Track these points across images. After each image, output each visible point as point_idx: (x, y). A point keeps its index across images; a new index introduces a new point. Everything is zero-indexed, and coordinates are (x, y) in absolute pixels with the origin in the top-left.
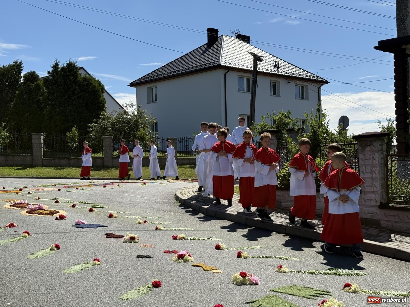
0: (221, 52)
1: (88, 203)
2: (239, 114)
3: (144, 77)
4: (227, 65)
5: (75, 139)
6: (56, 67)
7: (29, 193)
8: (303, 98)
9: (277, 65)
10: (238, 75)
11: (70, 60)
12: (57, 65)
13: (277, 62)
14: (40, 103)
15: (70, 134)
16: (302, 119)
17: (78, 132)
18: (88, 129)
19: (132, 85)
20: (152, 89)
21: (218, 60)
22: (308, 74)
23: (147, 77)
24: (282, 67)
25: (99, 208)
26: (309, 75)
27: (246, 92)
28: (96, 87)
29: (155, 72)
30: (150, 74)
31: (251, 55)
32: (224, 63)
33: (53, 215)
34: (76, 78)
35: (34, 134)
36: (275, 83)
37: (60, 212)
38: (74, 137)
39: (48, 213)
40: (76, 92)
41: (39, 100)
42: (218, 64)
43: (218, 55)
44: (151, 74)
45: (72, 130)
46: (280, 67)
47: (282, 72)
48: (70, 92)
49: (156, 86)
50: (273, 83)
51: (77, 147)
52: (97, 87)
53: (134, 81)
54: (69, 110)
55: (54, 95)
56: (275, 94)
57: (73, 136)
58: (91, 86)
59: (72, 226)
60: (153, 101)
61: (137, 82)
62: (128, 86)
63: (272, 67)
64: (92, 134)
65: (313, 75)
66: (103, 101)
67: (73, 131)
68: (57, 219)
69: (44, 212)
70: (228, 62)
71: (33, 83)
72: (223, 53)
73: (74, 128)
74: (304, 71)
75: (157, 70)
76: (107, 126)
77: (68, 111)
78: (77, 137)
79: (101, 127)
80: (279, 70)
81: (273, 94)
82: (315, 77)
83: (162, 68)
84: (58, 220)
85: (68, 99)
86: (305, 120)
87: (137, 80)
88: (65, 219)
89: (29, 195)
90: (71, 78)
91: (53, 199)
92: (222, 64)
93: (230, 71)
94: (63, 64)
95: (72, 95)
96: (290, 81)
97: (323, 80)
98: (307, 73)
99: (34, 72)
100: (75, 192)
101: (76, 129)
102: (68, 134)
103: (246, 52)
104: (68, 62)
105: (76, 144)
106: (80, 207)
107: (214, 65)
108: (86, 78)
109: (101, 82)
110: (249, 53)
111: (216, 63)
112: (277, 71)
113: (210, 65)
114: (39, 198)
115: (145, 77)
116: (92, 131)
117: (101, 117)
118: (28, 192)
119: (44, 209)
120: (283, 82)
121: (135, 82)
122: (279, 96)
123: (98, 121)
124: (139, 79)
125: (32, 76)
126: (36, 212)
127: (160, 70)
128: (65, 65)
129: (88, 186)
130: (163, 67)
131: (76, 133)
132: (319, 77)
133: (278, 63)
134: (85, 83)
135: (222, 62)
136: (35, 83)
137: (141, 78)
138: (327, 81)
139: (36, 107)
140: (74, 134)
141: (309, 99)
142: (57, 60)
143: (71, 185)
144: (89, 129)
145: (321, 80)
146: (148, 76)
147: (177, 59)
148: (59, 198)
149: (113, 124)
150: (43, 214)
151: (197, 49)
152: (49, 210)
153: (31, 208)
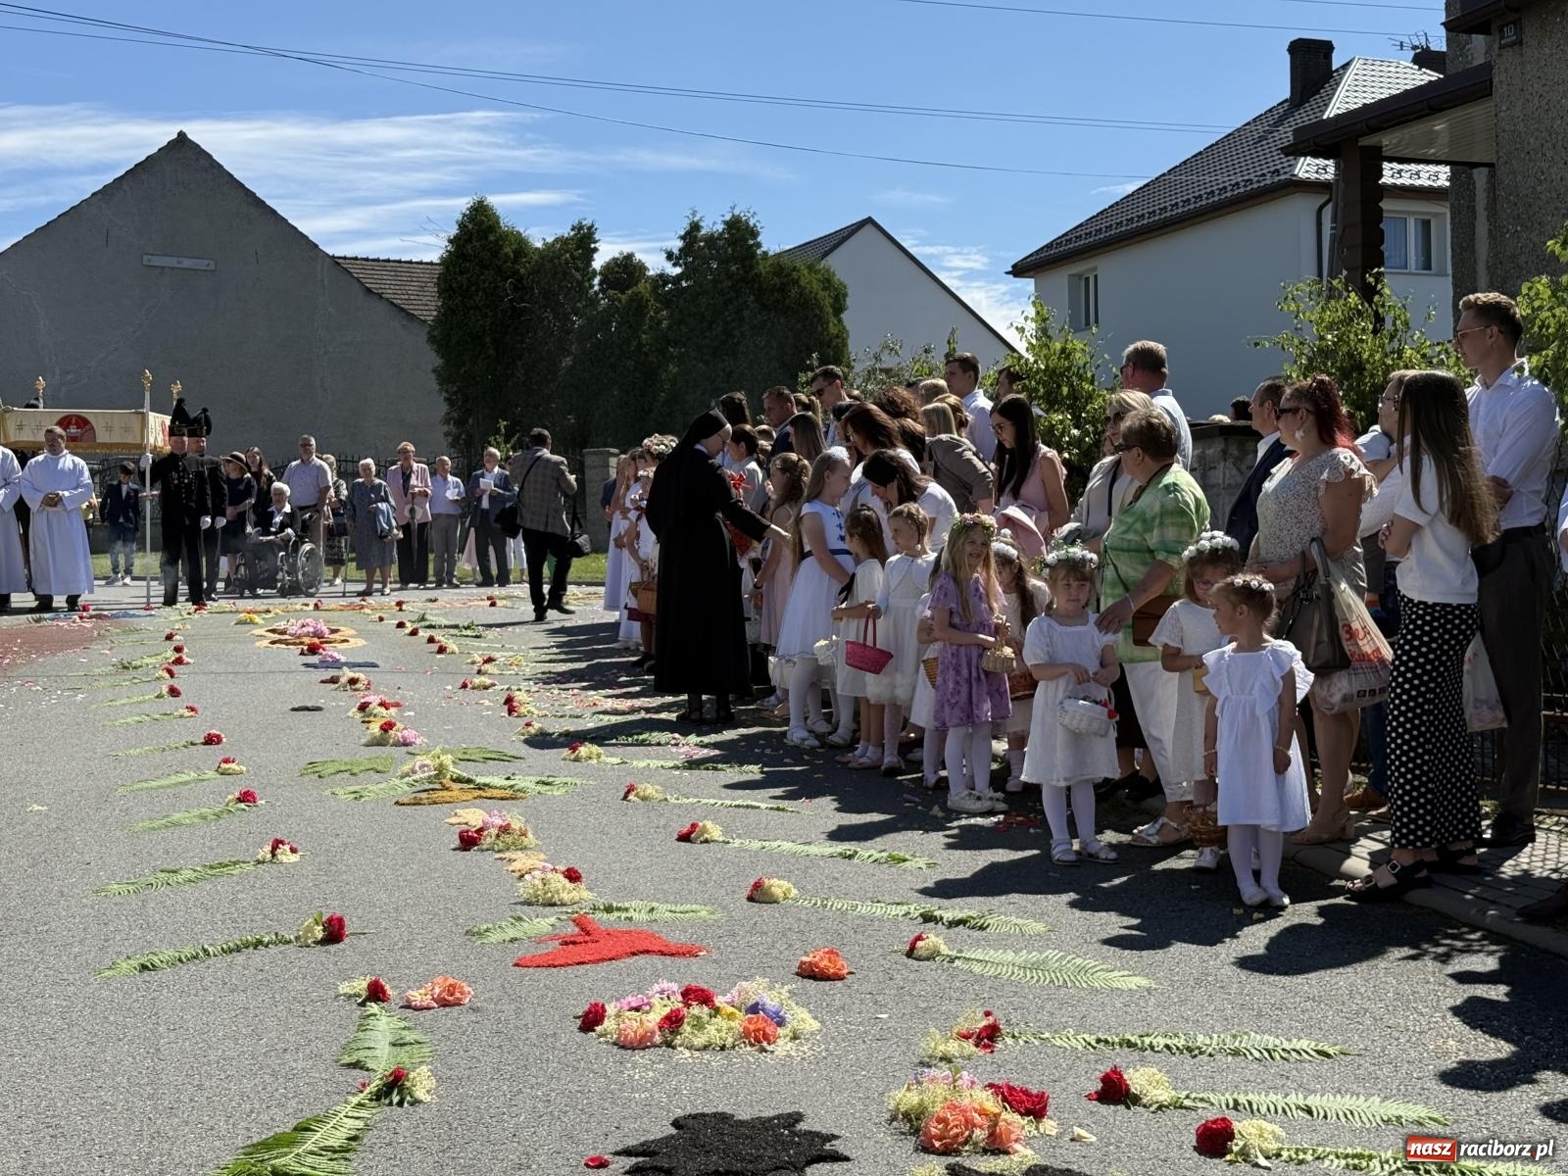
3: (1057, 242)
6: (692, 233)
11: (733, 208)
12: (695, 227)
14: (645, 353)
19: (1019, 270)
20: (1087, 279)
23: (1067, 238)
27: (1413, 270)
28: (811, 292)
29: (1100, 217)
30: (1079, 227)
32: (1314, 169)
34: (751, 267)
35: (589, 453)
40: (746, 313)
41: (640, 345)
42: (1286, 176)
44: (1082, 229)
48: (730, 315)
49: (1095, 269)
52: (817, 294)
53: (1026, 255)
54: (724, 370)
55: (682, 327)
58: (794, 291)
60: (1087, 322)
61: (1035, 257)
62: (1007, 273)
71: (623, 293)
75: (1106, 210)
77: (722, 374)
83: (1125, 201)
85: (723, 338)
87: (1037, 252)
90: (734, 268)
92: (1303, 176)
94: (713, 223)
95: (734, 324)
99: (630, 256)
104: (728, 217)
107: (1276, 180)
108: (780, 266)
109: (834, 275)
111: (1283, 174)
115: (1062, 239)
121: (1029, 260)
124: (1042, 249)
125: (626, 270)
127: (1115, 208)
128: (720, 227)
134: (777, 280)
135: (1305, 169)
136: (630, 292)
137: (1049, 246)
139: (631, 368)
142: (694, 214)
146: (1072, 236)
151: (1255, 120)
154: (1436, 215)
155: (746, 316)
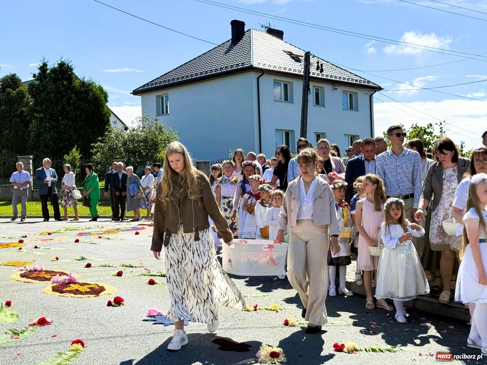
0: (252, 51)
1: (135, 267)
2: (276, 129)
3: (151, 83)
4: (260, 67)
5: (76, 164)
6: (43, 68)
7: (36, 247)
8: (351, 108)
9: (320, 67)
10: (274, 80)
11: (61, 58)
12: (45, 65)
13: (319, 63)
14: (24, 115)
15: (70, 157)
16: (351, 135)
17: (80, 154)
18: (91, 150)
19: (135, 93)
20: (162, 98)
21: (248, 60)
22: (357, 79)
23: (155, 82)
24: (325, 70)
25: (159, 276)
26: (359, 79)
27: (283, 101)
28: (97, 95)
29: (166, 76)
30: (158, 78)
31: (288, 54)
32: (257, 64)
33: (98, 296)
35: (20, 158)
36: (318, 89)
37: (105, 287)
38: (75, 162)
39: (88, 290)
40: (72, 101)
41: (22, 112)
42: (249, 65)
43: (248, 54)
44: (160, 79)
45: (71, 152)
46: (324, 70)
47: (327, 76)
48: (64, 102)
49: (168, 94)
50: (316, 89)
51: (78, 174)
52: (99, 95)
53: (138, 87)
54: (63, 124)
55: (44, 105)
56: (319, 105)
57: (72, 160)
58: (91, 94)
59: (143, 321)
60: (163, 113)
61: (142, 89)
62: (131, 93)
63: (314, 70)
64: (96, 156)
65: (363, 80)
66: (107, 113)
67: (73, 153)
68: (109, 304)
69: (82, 289)
70: (261, 62)
71: (14, 90)
72: (254, 51)
73: (74, 149)
74: (352, 74)
75: (167, 73)
76: (117, 146)
77: (62, 126)
78: (78, 161)
79: (109, 147)
80: (322, 73)
81: (316, 104)
82: (366, 82)
83: (174, 71)
84: (113, 306)
85: (62, 111)
86: (354, 136)
87: (143, 86)
88: (123, 304)
89: (36, 251)
90: (65, 83)
91: (79, 260)
92: (255, 66)
93: (264, 75)
94: (52, 64)
95: (66, 106)
96: (336, 87)
97: (376, 86)
98: (355, 77)
99: (14, 75)
100: (102, 244)
101: (77, 150)
102: (66, 157)
103: (280, 51)
104: (60, 62)
105: (76, 171)
106: (128, 275)
107: (244, 66)
109: (103, 89)
110: (284, 51)
111: (247, 64)
112: (320, 74)
113: (239, 66)
114: (57, 259)
115: (153, 82)
116: (96, 153)
117: (107, 135)
118: (34, 247)
119: (77, 282)
120: (327, 89)
121: (140, 89)
122: (323, 106)
123: (104, 139)
124: (144, 85)
125: (12, 81)
126: (68, 289)
127: (171, 73)
128: (56, 66)
129: (112, 232)
130: (175, 69)
131: (77, 156)
132: (370, 82)
133: (322, 65)
134: (83, 89)
135: (254, 63)
136: (17, 90)
137: (148, 84)
138: (381, 87)
139: (19, 121)
140: (74, 157)
141: (359, 110)
142: (44, 59)
143: (87, 231)
144: (93, 149)
145: (374, 85)
146: (157, 81)
147: (193, 60)
148: (87, 258)
149: (125, 143)
150: (81, 293)
151: (218, 46)
152: (86, 284)
153: (58, 281)
154: (289, 82)
155: (72, 102)
